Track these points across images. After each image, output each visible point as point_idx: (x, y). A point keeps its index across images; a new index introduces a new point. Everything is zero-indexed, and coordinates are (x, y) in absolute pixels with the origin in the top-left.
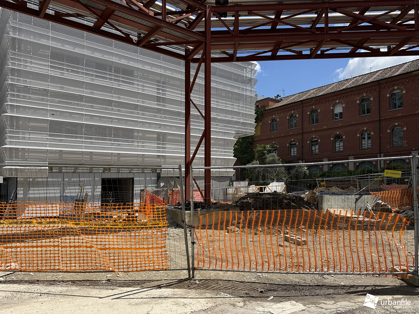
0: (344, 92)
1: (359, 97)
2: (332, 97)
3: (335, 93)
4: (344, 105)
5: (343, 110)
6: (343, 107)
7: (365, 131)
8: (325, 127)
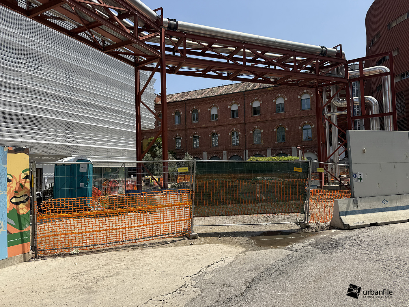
0: (218, 97)
1: (229, 103)
2: (209, 100)
3: (212, 98)
4: (218, 108)
5: (218, 112)
6: (218, 110)
7: (235, 131)
8: (204, 125)
